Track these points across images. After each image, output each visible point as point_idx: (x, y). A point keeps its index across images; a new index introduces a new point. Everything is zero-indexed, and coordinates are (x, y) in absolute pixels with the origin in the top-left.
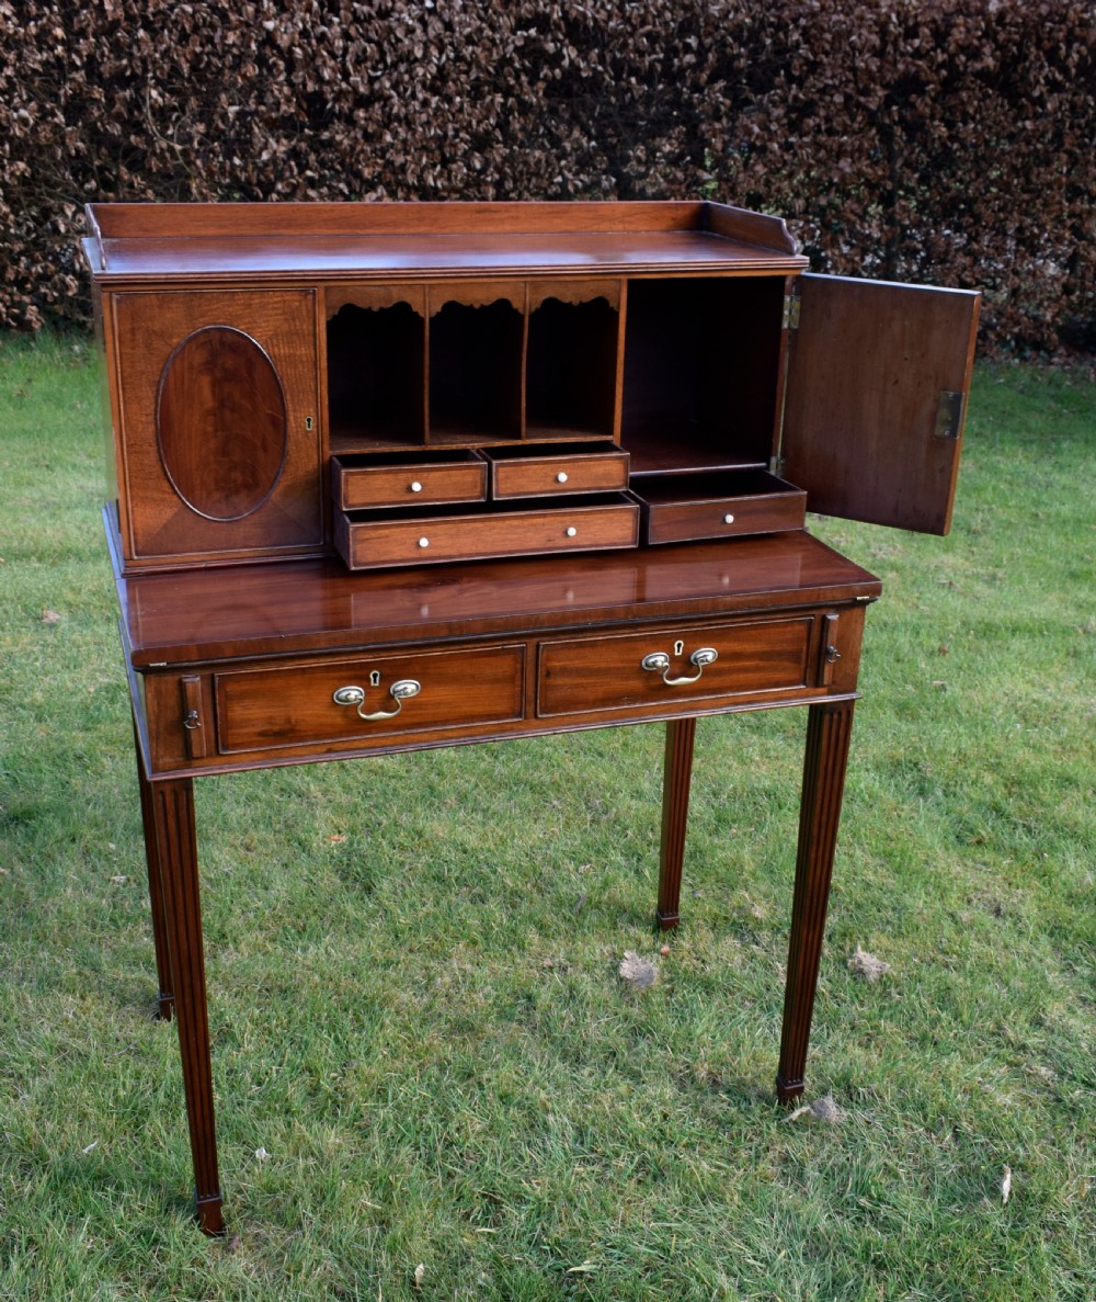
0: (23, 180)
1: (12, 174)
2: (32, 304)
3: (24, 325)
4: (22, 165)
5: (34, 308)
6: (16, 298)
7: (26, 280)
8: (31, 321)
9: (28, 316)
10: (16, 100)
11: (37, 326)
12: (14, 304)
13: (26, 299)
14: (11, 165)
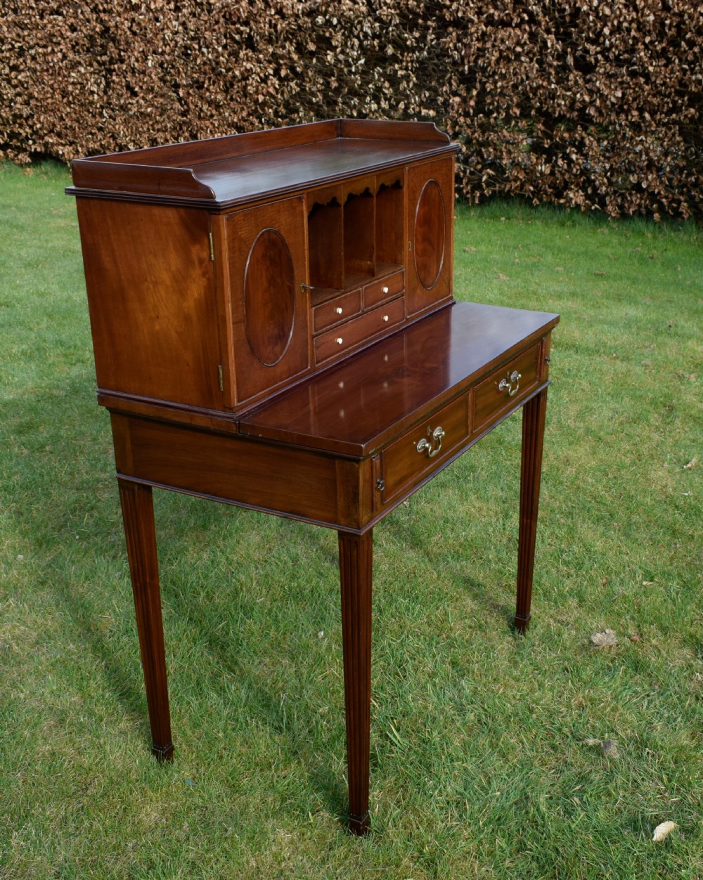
0: (692, 119)
1: (686, 116)
2: (685, 202)
3: (678, 214)
4: (692, 110)
5: (685, 204)
6: (676, 197)
7: (685, 185)
8: (682, 213)
9: (681, 210)
10: (697, 68)
11: (686, 216)
12: (674, 200)
13: (682, 198)
14: (686, 110)
